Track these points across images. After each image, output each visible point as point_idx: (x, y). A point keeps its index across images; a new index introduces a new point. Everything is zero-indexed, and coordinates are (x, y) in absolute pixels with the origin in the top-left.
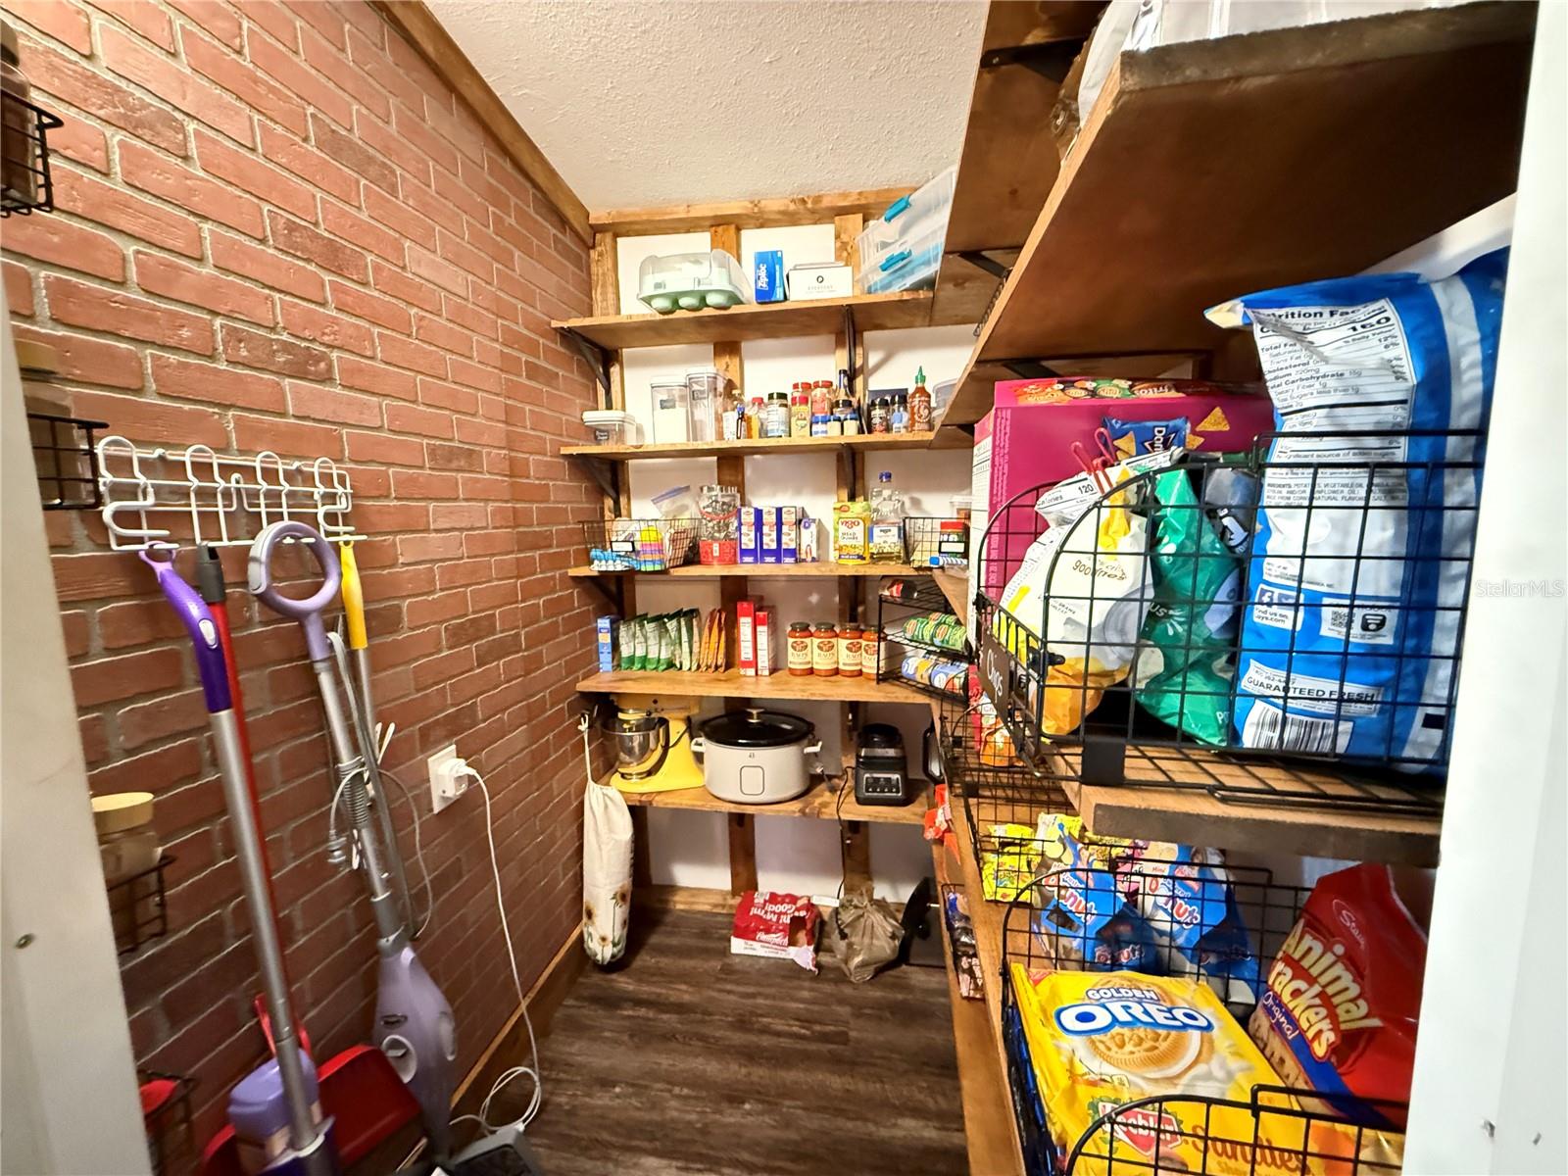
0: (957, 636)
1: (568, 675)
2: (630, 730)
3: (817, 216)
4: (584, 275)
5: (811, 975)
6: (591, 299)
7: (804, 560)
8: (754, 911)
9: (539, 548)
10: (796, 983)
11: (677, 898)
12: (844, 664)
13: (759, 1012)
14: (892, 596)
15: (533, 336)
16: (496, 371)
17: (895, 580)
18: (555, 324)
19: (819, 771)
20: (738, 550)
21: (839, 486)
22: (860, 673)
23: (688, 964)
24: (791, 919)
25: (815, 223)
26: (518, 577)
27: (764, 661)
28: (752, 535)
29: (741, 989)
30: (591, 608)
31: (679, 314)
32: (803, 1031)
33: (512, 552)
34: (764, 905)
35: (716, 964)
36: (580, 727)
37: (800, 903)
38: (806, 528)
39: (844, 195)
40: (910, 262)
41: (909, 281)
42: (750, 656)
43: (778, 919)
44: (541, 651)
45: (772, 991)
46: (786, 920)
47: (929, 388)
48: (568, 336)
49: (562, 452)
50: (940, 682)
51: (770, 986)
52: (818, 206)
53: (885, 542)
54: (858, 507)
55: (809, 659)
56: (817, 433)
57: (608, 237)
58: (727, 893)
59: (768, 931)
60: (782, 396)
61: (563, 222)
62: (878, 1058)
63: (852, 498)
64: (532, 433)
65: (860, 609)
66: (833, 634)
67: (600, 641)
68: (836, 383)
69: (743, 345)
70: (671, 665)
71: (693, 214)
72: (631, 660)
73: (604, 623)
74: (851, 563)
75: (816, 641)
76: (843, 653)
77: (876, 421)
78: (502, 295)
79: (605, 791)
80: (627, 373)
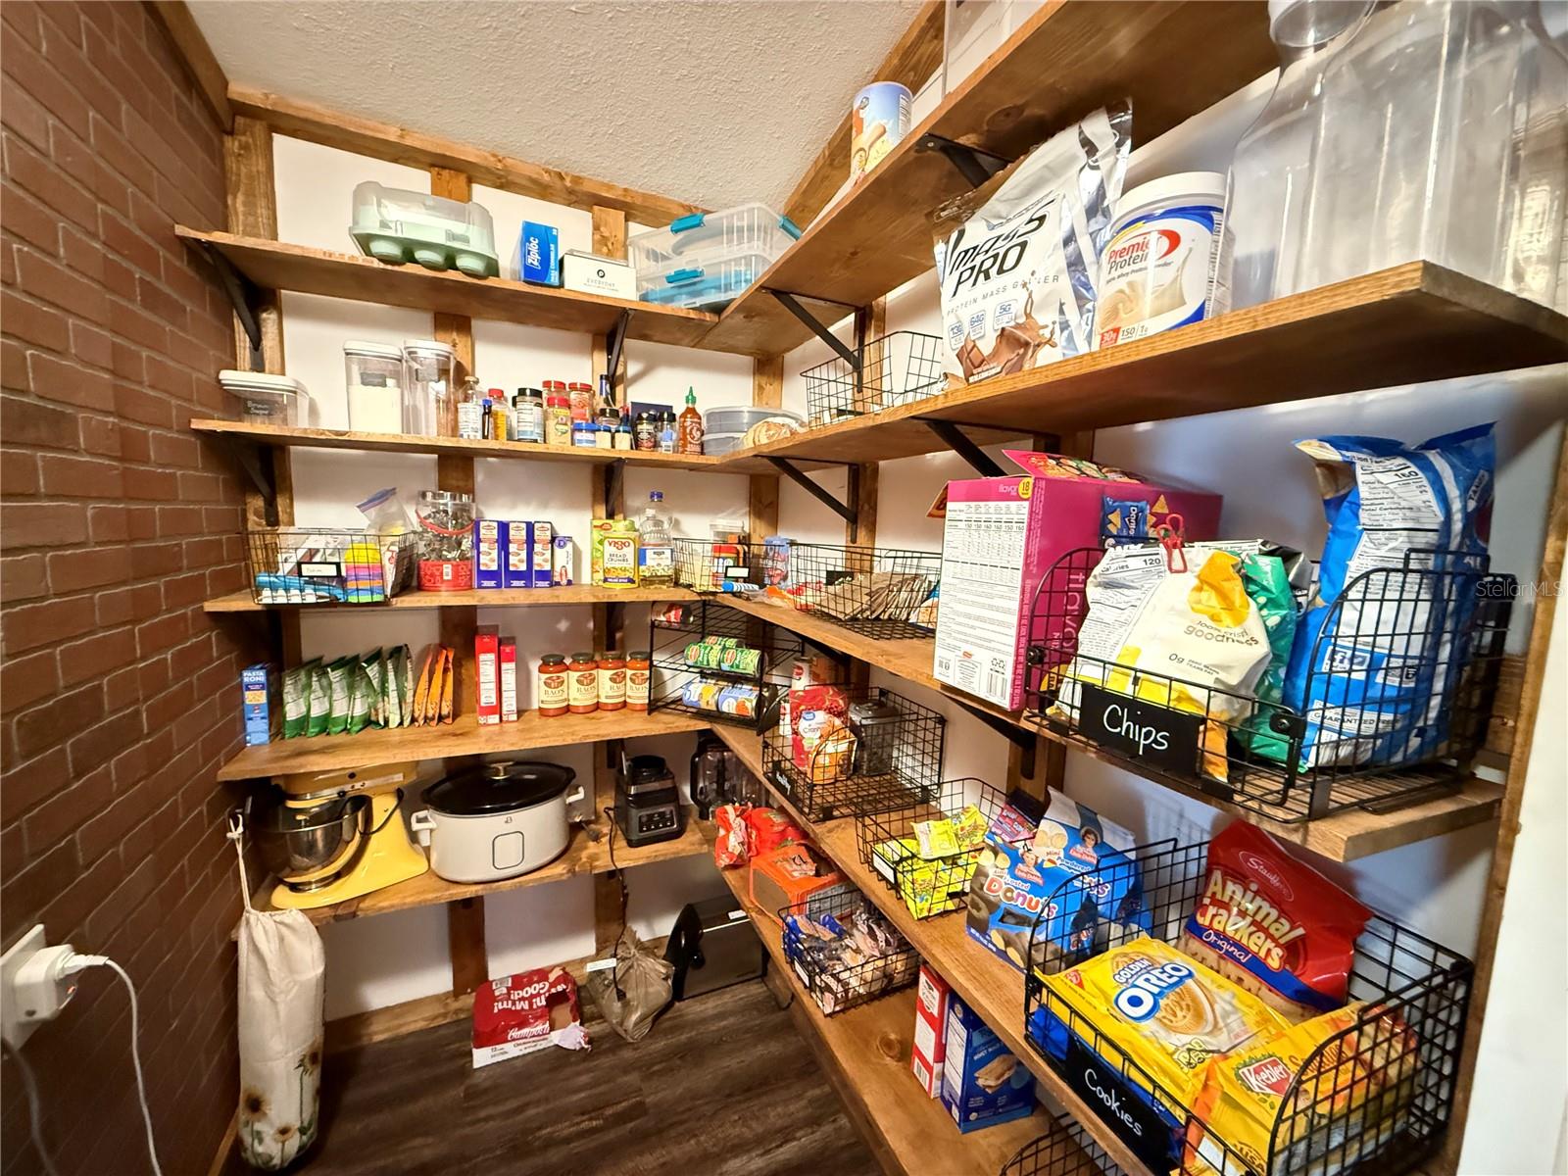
0: (749, 660)
1: (206, 761)
2: (309, 823)
3: (574, 198)
4: (217, 170)
5: (582, 1055)
6: (226, 206)
7: (558, 584)
8: (498, 1006)
9: (165, 573)
10: (568, 1071)
11: (374, 1028)
12: (607, 697)
13: (534, 1125)
14: (669, 622)
15: (151, 243)
16: (95, 286)
17: (672, 605)
18: (181, 230)
19: (577, 820)
20: (475, 572)
21: (595, 501)
22: (625, 704)
23: (414, 1108)
24: (547, 999)
25: (569, 205)
26: (135, 622)
27: (510, 703)
28: (495, 554)
29: (501, 1109)
30: (233, 655)
31: (409, 268)
32: (594, 1123)
33: (124, 583)
34: (509, 994)
35: (459, 1092)
36: (229, 835)
37: (552, 977)
38: (559, 546)
39: (610, 187)
40: (701, 281)
41: (699, 302)
42: (493, 700)
43: (531, 1004)
44: (170, 733)
45: (542, 1092)
46: (541, 1002)
47: (700, 409)
48: (198, 252)
49: (193, 426)
50: (729, 707)
51: (537, 1089)
52: (577, 188)
53: (659, 565)
54: (619, 526)
55: (565, 696)
56: (580, 441)
57: (259, 128)
58: (447, 995)
59: (521, 1025)
60: (536, 393)
61: (190, 81)
62: (683, 1112)
63: (610, 515)
64: (152, 393)
65: (618, 635)
66: (594, 665)
67: (247, 702)
68: (596, 388)
69: (474, 323)
70: (368, 722)
71: (408, 142)
72: (303, 722)
73: (255, 676)
74: (619, 587)
75: (574, 675)
76: (606, 685)
77: (644, 436)
78: (103, 164)
79: (277, 918)
80: (287, 324)
